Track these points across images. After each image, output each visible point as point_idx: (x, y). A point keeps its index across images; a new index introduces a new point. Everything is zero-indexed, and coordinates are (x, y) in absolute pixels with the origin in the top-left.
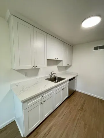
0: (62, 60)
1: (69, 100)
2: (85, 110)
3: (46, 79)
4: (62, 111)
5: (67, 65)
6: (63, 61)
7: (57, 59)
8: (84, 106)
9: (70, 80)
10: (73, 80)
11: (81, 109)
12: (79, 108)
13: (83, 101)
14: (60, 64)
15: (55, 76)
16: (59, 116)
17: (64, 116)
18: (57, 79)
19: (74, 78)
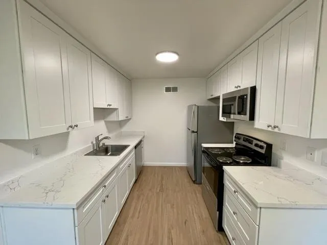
0: (117, 109)
1: (138, 185)
2: (167, 189)
3: (85, 155)
4: (132, 208)
5: (125, 119)
6: (119, 110)
7: (111, 107)
8: (164, 184)
9: (136, 147)
10: (139, 146)
11: (162, 190)
12: (158, 191)
13: (160, 178)
14: (113, 117)
15: (104, 144)
16: (133, 217)
17: (139, 212)
18: (110, 149)
19: (141, 141)
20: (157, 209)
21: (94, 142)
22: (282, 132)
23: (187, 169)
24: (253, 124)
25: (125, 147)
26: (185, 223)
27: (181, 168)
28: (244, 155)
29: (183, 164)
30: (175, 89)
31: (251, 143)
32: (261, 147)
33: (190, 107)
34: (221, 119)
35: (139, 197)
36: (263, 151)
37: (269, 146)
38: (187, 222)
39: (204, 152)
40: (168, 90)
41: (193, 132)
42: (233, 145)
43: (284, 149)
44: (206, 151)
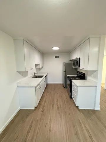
3: (32, 78)
5: (42, 67)
6: (40, 65)
8: (55, 88)
9: (46, 76)
11: (54, 90)
14: (38, 67)
15: (36, 75)
16: (46, 96)
17: (48, 95)
18: (38, 77)
19: (47, 75)
20: (53, 94)
21: (33, 75)
23: (63, 84)
24: (80, 68)
25: (42, 76)
26: (61, 97)
27: (61, 84)
28: (78, 77)
29: (61, 83)
30: (58, 57)
32: (82, 74)
33: (63, 63)
34: (73, 67)
35: (47, 92)
36: (83, 76)
37: (84, 74)
39: (67, 77)
40: (56, 57)
41: (64, 71)
42: (77, 75)
44: (68, 77)
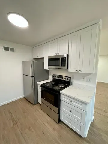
2: (19, 119)
8: (14, 116)
12: (12, 125)
13: (8, 115)
22: (83, 72)
24: (68, 70)
26: (43, 133)
30: (12, 50)
31: (62, 78)
38: (44, 132)
40: (6, 49)
43: (74, 78)
